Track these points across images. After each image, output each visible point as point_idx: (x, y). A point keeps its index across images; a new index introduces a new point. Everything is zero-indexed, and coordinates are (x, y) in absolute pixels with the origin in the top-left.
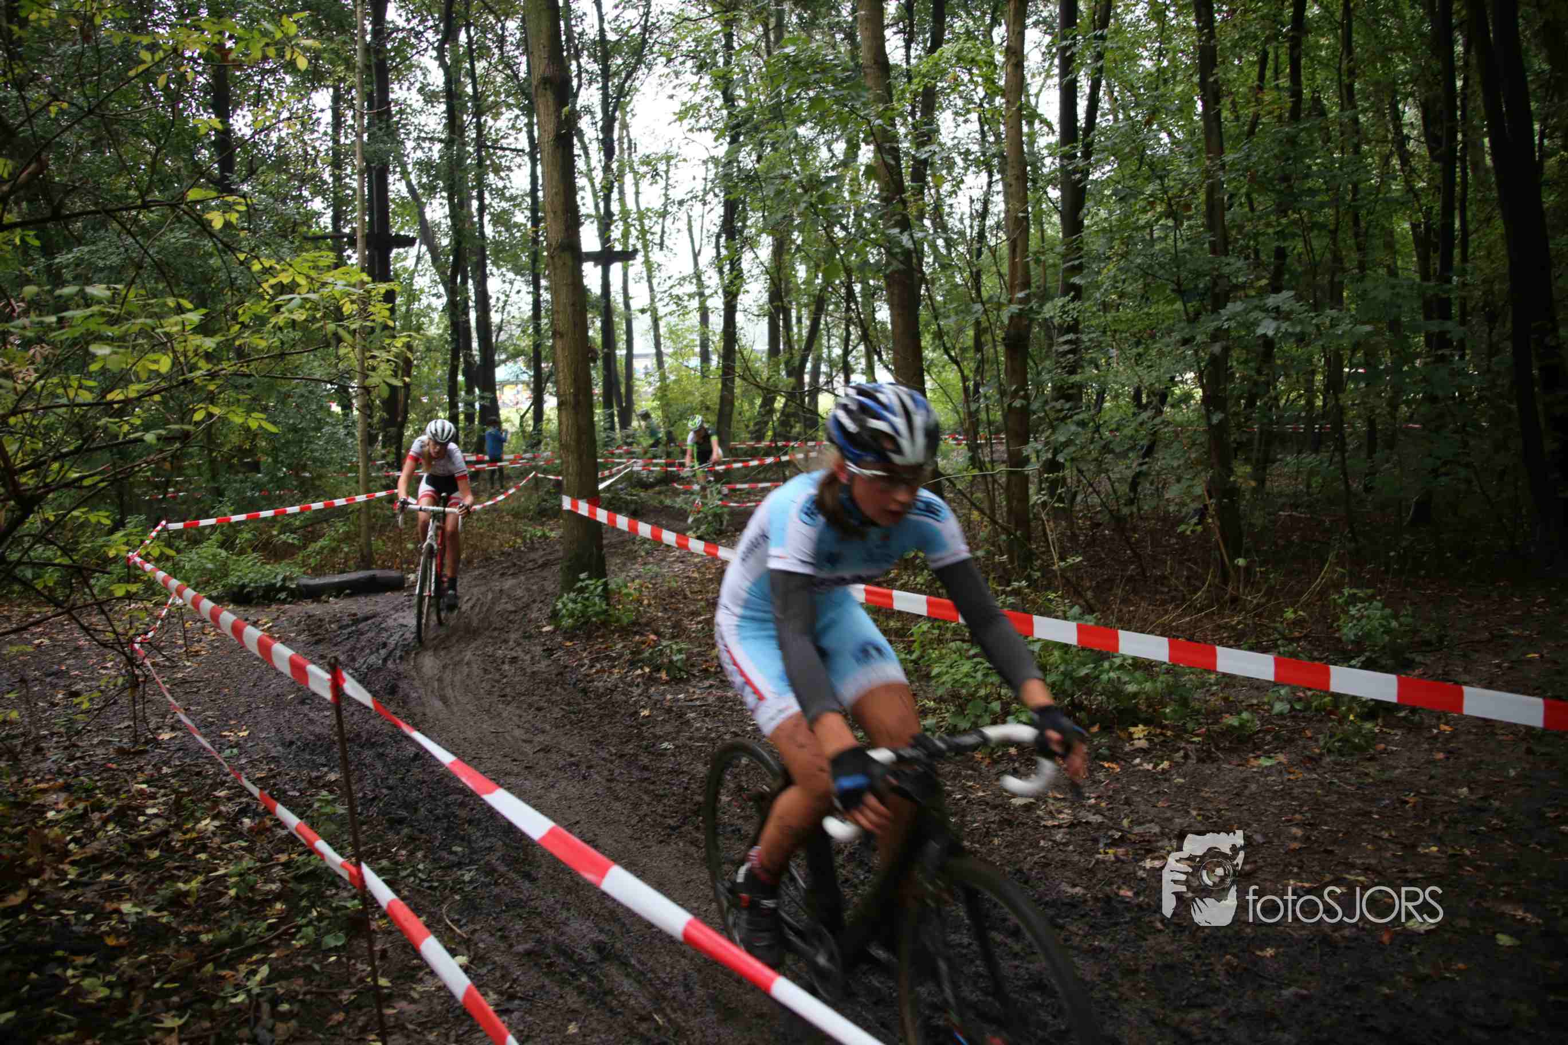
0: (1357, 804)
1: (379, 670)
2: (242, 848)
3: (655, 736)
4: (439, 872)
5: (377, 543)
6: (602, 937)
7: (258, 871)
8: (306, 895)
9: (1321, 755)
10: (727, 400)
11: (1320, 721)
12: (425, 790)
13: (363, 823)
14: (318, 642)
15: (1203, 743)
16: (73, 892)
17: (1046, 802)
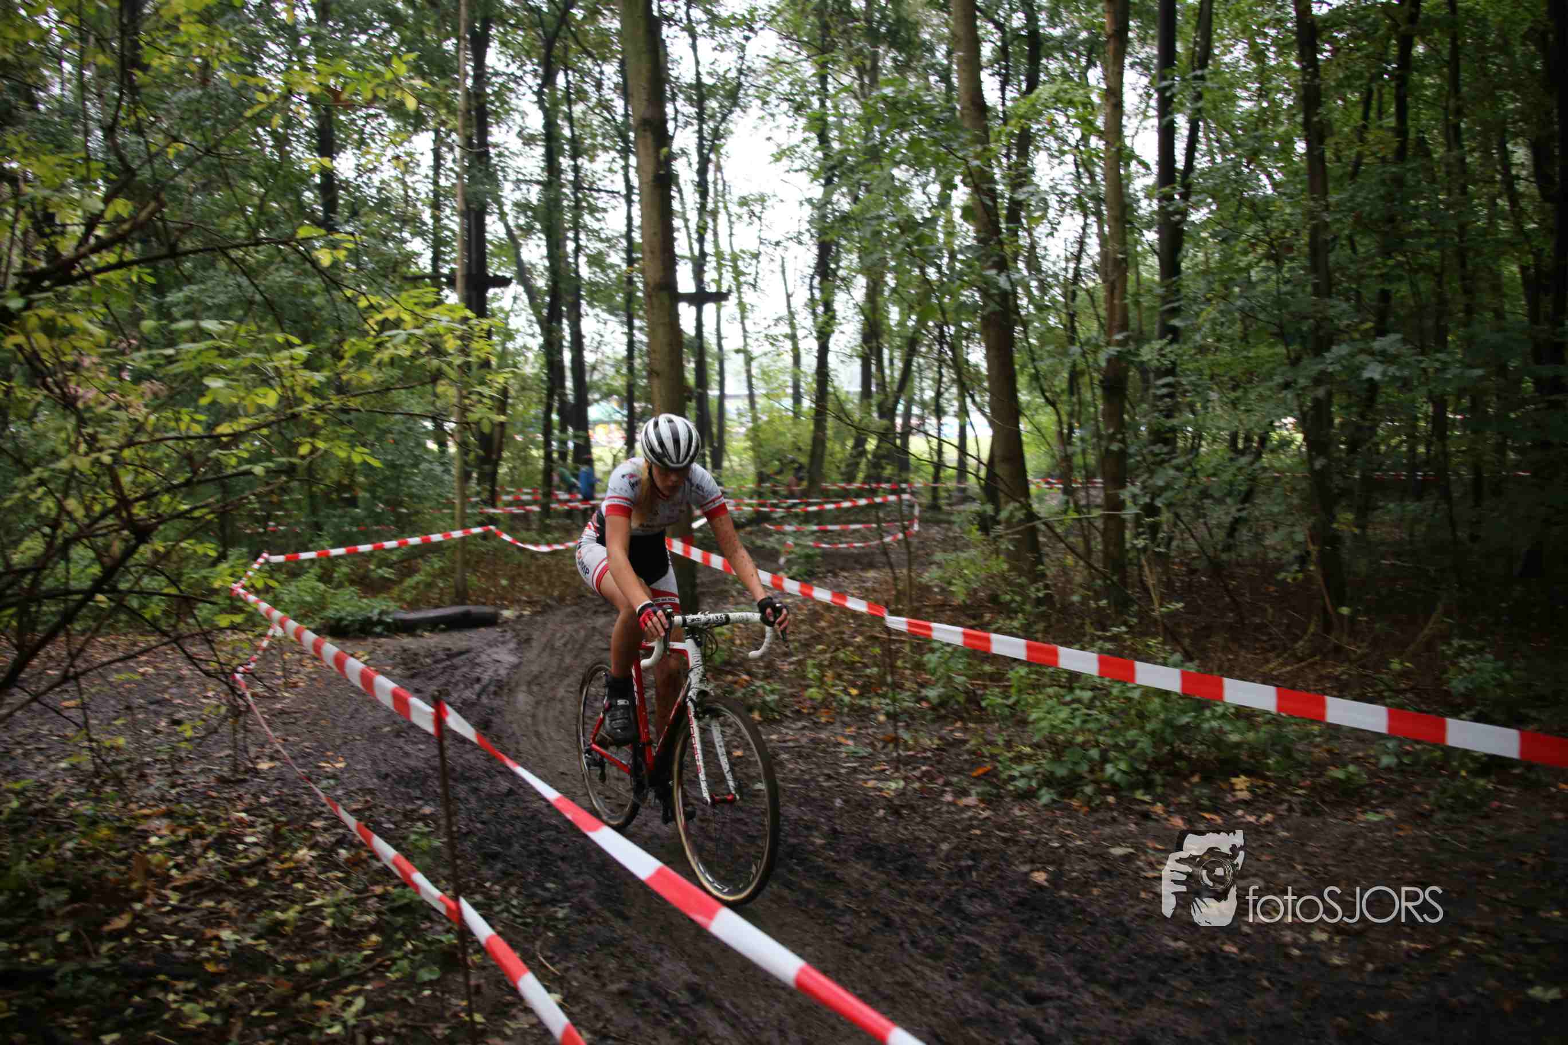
0: (1473, 864)
2: (339, 879)
4: (531, 908)
5: (472, 579)
6: (697, 979)
7: (354, 902)
8: (401, 928)
9: (1432, 811)
10: (819, 440)
11: (1430, 776)
14: (413, 676)
15: (1307, 796)
16: (174, 918)
17: (1145, 853)
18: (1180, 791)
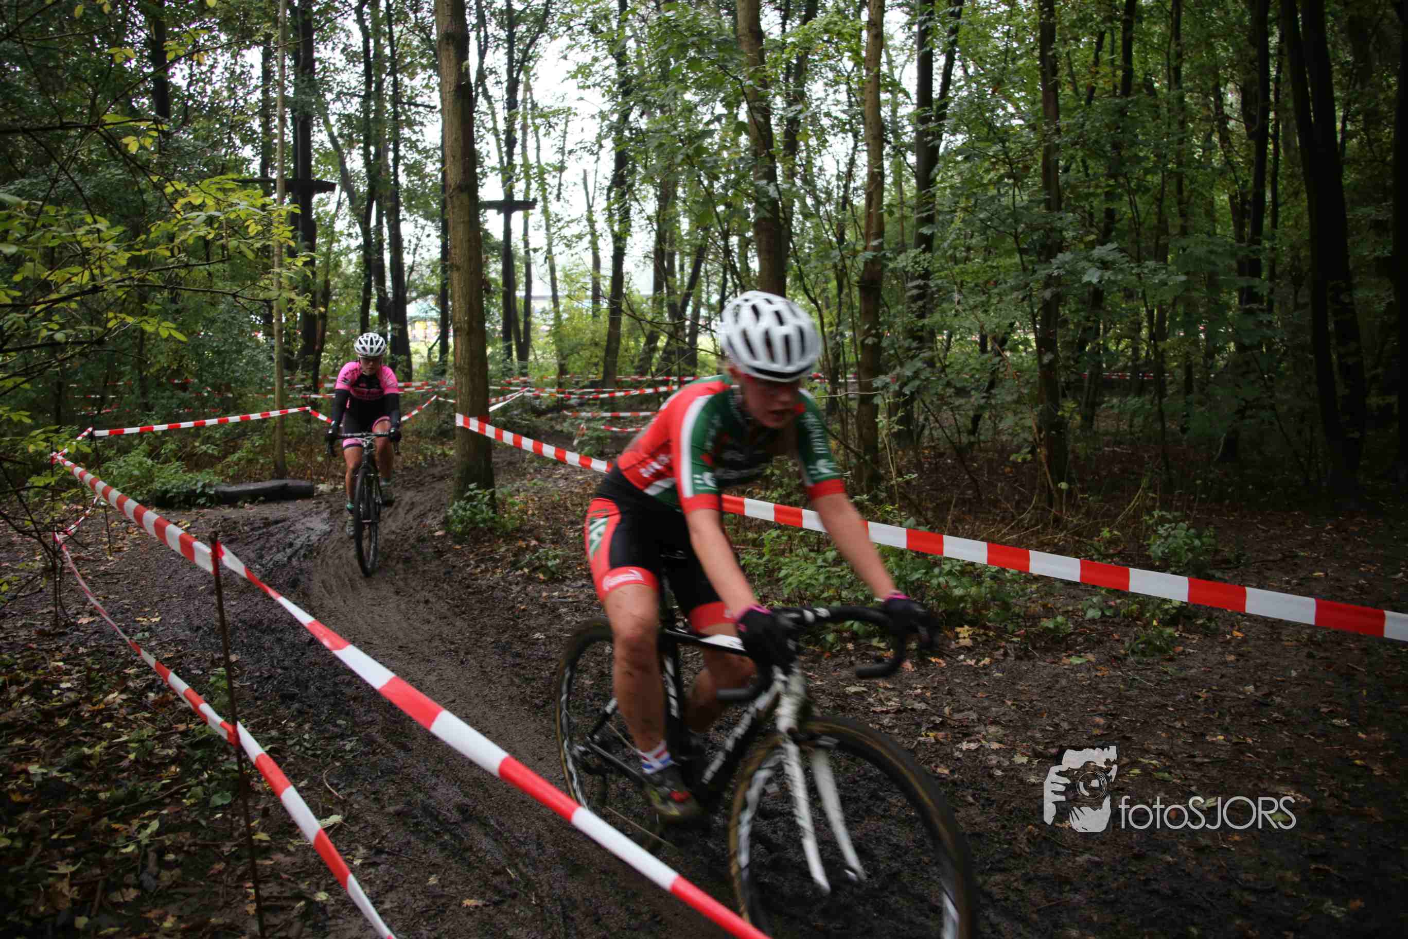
0: (1156, 698)
1: (284, 565)
2: (146, 719)
3: (529, 627)
4: (323, 742)
5: (291, 456)
6: (467, 801)
7: (158, 738)
8: (200, 760)
9: (1126, 655)
10: (614, 336)
11: (1128, 626)
12: (316, 671)
13: (257, 699)
15: (1021, 643)
17: (876, 691)
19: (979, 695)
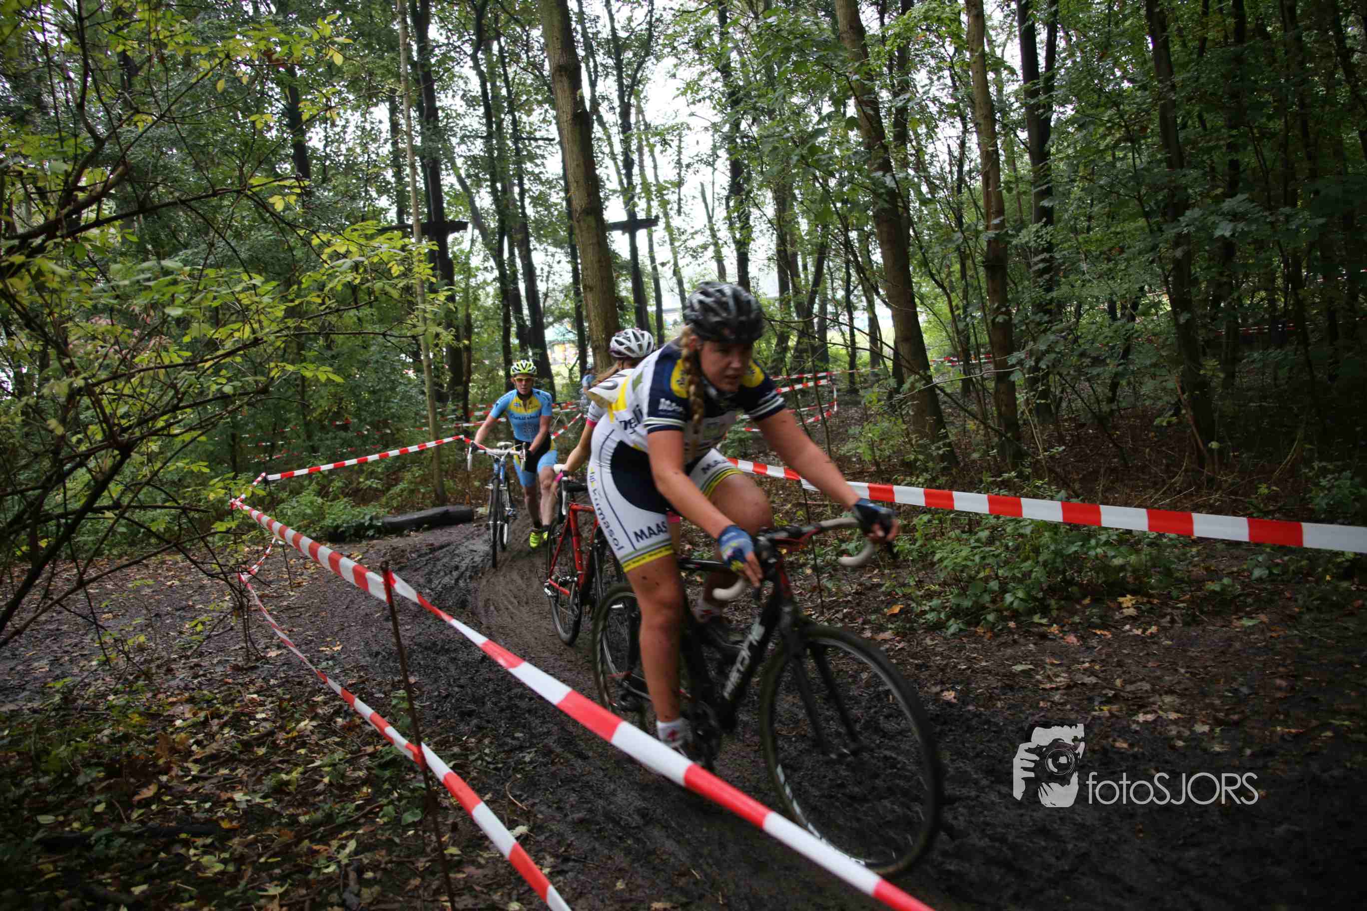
0: (1338, 656)
1: (452, 588)
2: (337, 743)
4: (502, 755)
5: (449, 483)
6: (645, 805)
7: (348, 761)
8: (390, 779)
9: (1301, 613)
11: (1299, 583)
12: (491, 686)
13: (438, 717)
14: (401, 569)
15: (1188, 608)
16: (195, 786)
17: (1044, 668)
18: (1074, 613)
19: (1150, 664)
